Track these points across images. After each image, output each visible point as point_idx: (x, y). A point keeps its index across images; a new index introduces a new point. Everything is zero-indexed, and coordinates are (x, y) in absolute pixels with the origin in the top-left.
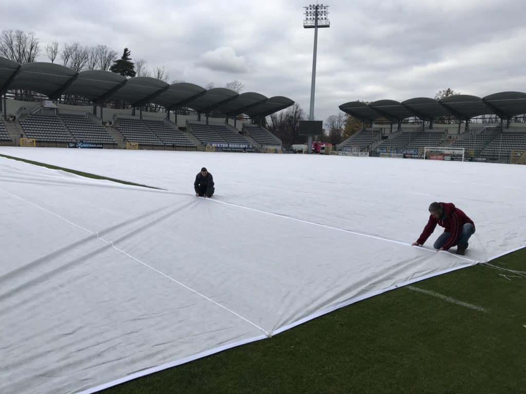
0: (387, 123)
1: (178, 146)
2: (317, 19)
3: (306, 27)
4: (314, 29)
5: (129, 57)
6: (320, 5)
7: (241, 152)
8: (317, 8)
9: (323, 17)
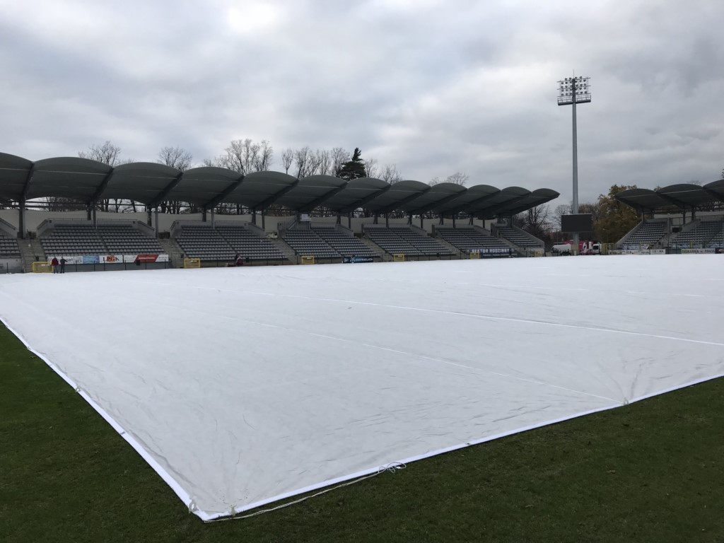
0: (679, 212)
1: (442, 255)
2: (574, 95)
3: (560, 104)
4: (571, 105)
5: (360, 157)
6: (578, 77)
7: (507, 257)
8: (574, 81)
9: (583, 90)
